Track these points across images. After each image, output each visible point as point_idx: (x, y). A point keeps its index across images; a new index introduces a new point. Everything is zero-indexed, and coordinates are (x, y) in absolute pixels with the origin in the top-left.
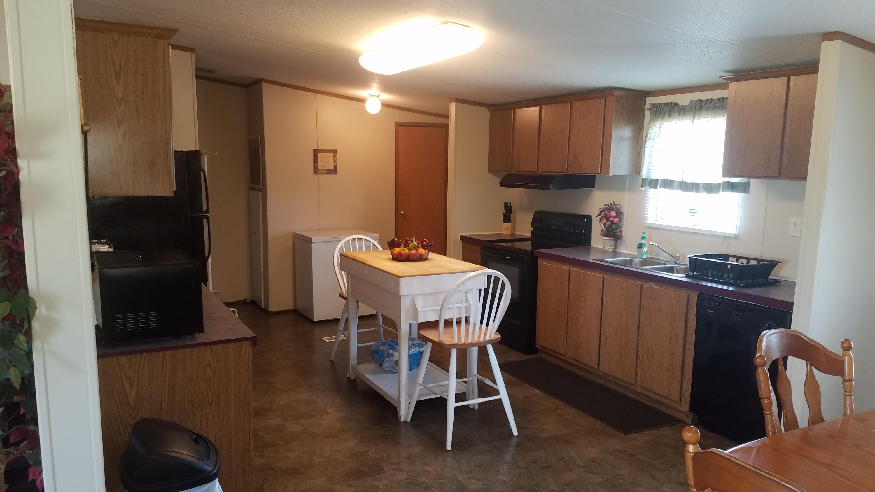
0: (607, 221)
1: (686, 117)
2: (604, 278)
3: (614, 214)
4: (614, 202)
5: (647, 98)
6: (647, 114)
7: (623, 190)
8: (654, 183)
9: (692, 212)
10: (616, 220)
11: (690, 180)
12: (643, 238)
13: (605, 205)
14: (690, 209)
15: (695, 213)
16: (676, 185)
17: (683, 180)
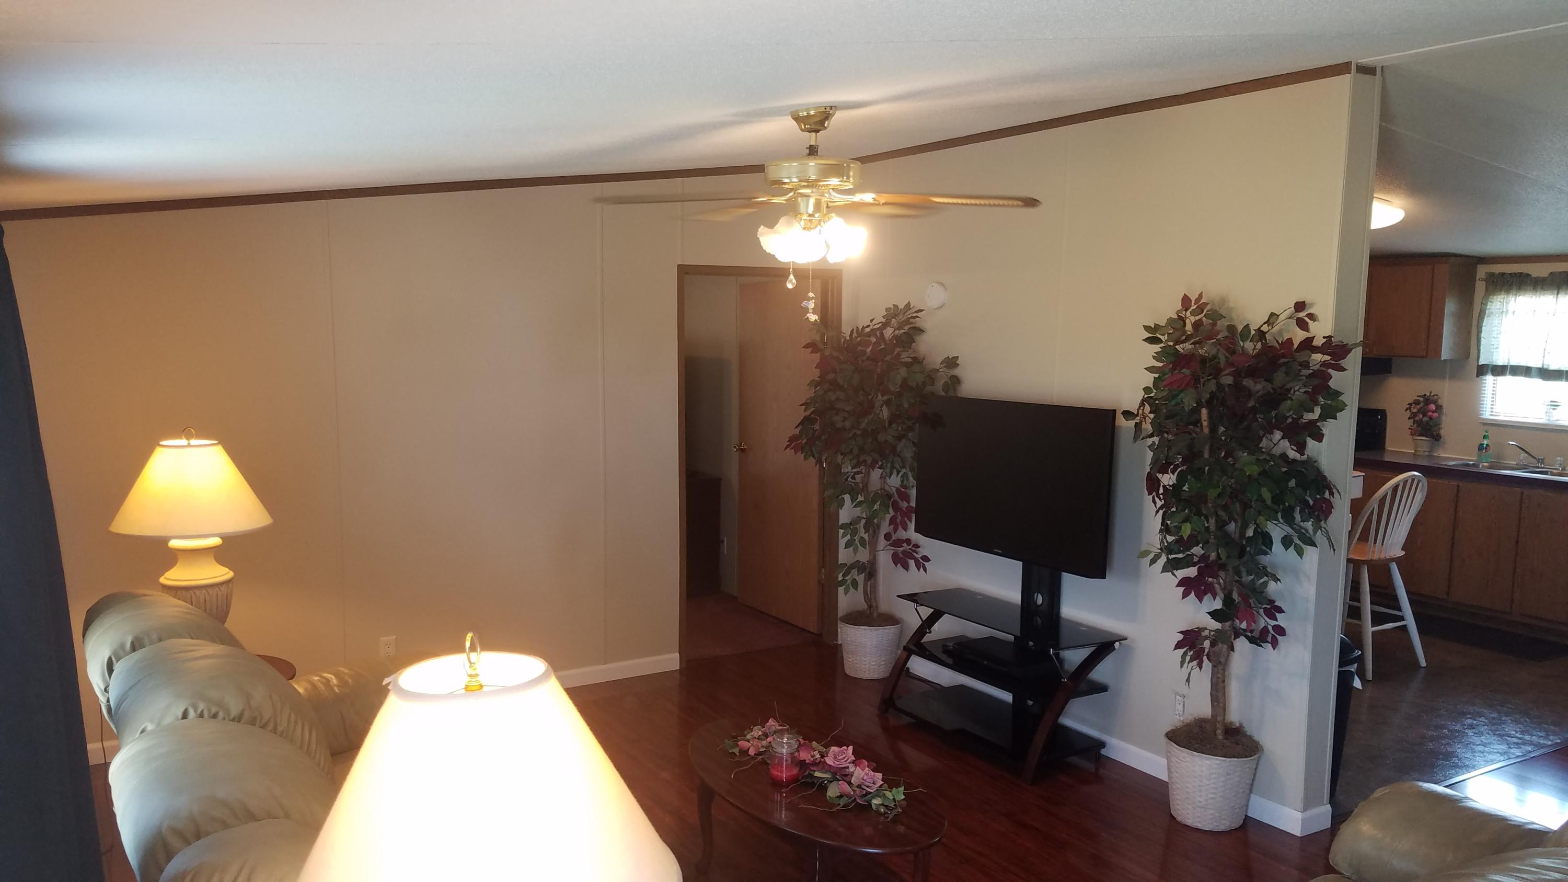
0: (1423, 416)
1: (1546, 292)
2: (1458, 486)
3: (1433, 407)
4: (1431, 393)
5: (1478, 266)
6: (1480, 287)
7: (1442, 377)
8: (1499, 370)
9: (1554, 405)
10: (1436, 415)
11: (1553, 367)
12: (1485, 437)
13: (1418, 396)
14: (1551, 402)
15: (1557, 406)
16: (1533, 372)
17: (1543, 366)
